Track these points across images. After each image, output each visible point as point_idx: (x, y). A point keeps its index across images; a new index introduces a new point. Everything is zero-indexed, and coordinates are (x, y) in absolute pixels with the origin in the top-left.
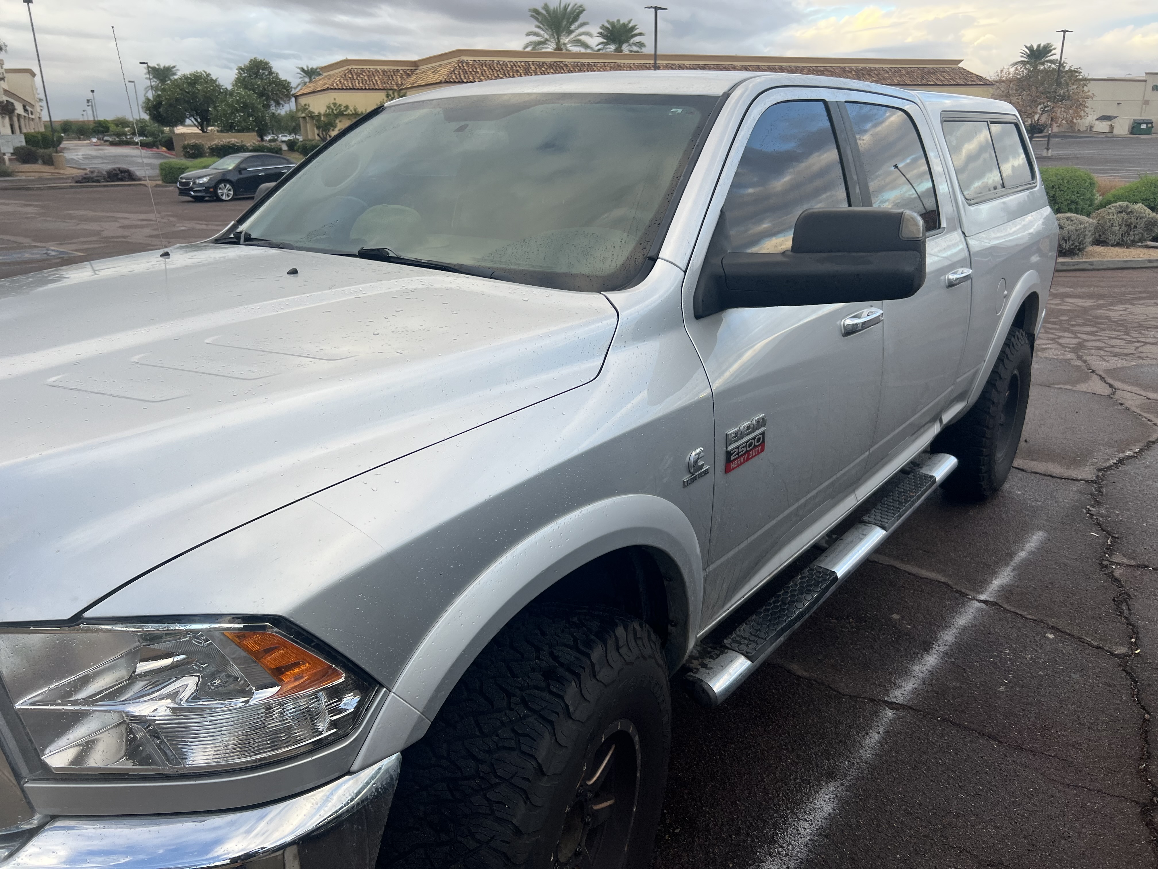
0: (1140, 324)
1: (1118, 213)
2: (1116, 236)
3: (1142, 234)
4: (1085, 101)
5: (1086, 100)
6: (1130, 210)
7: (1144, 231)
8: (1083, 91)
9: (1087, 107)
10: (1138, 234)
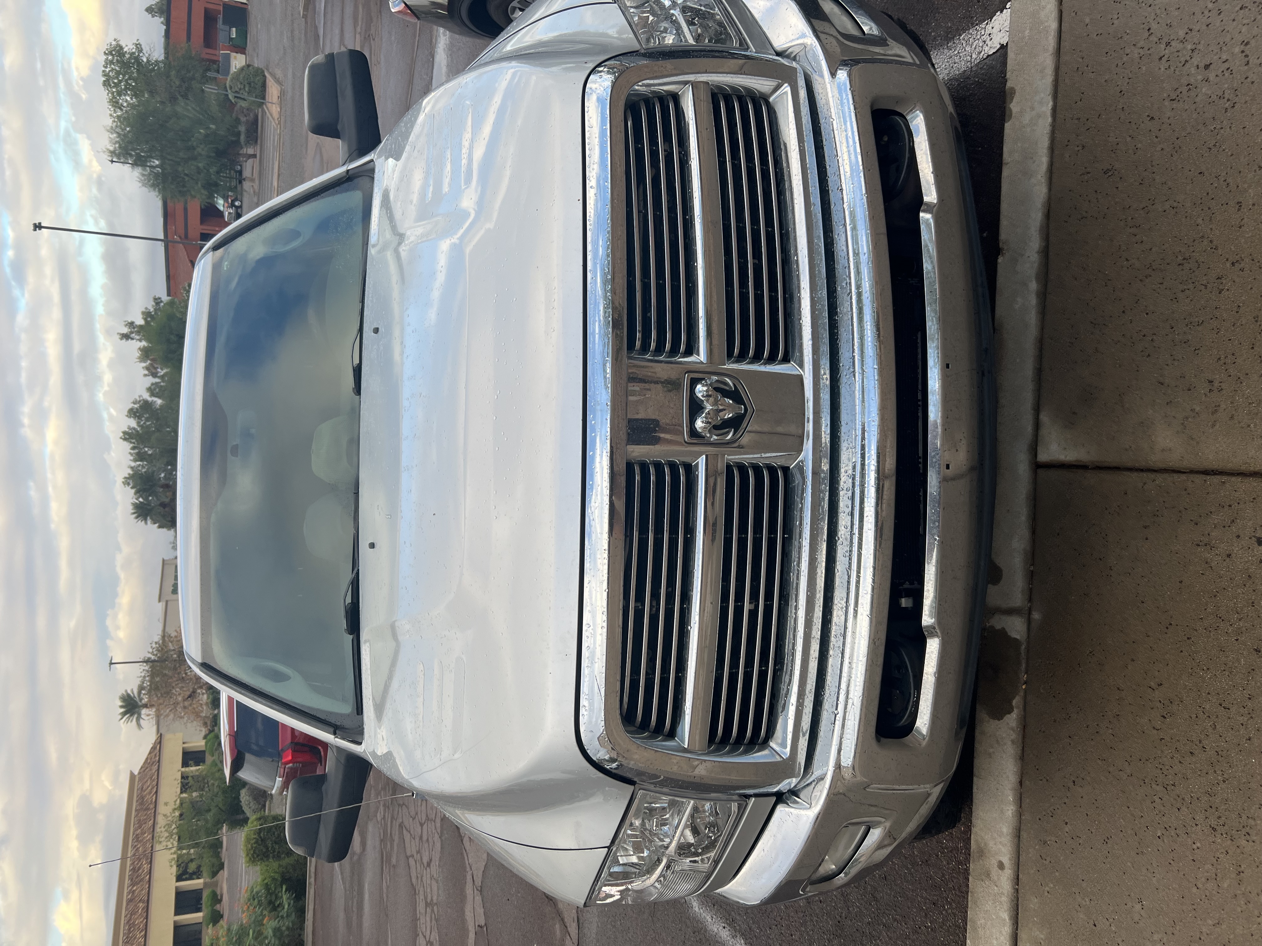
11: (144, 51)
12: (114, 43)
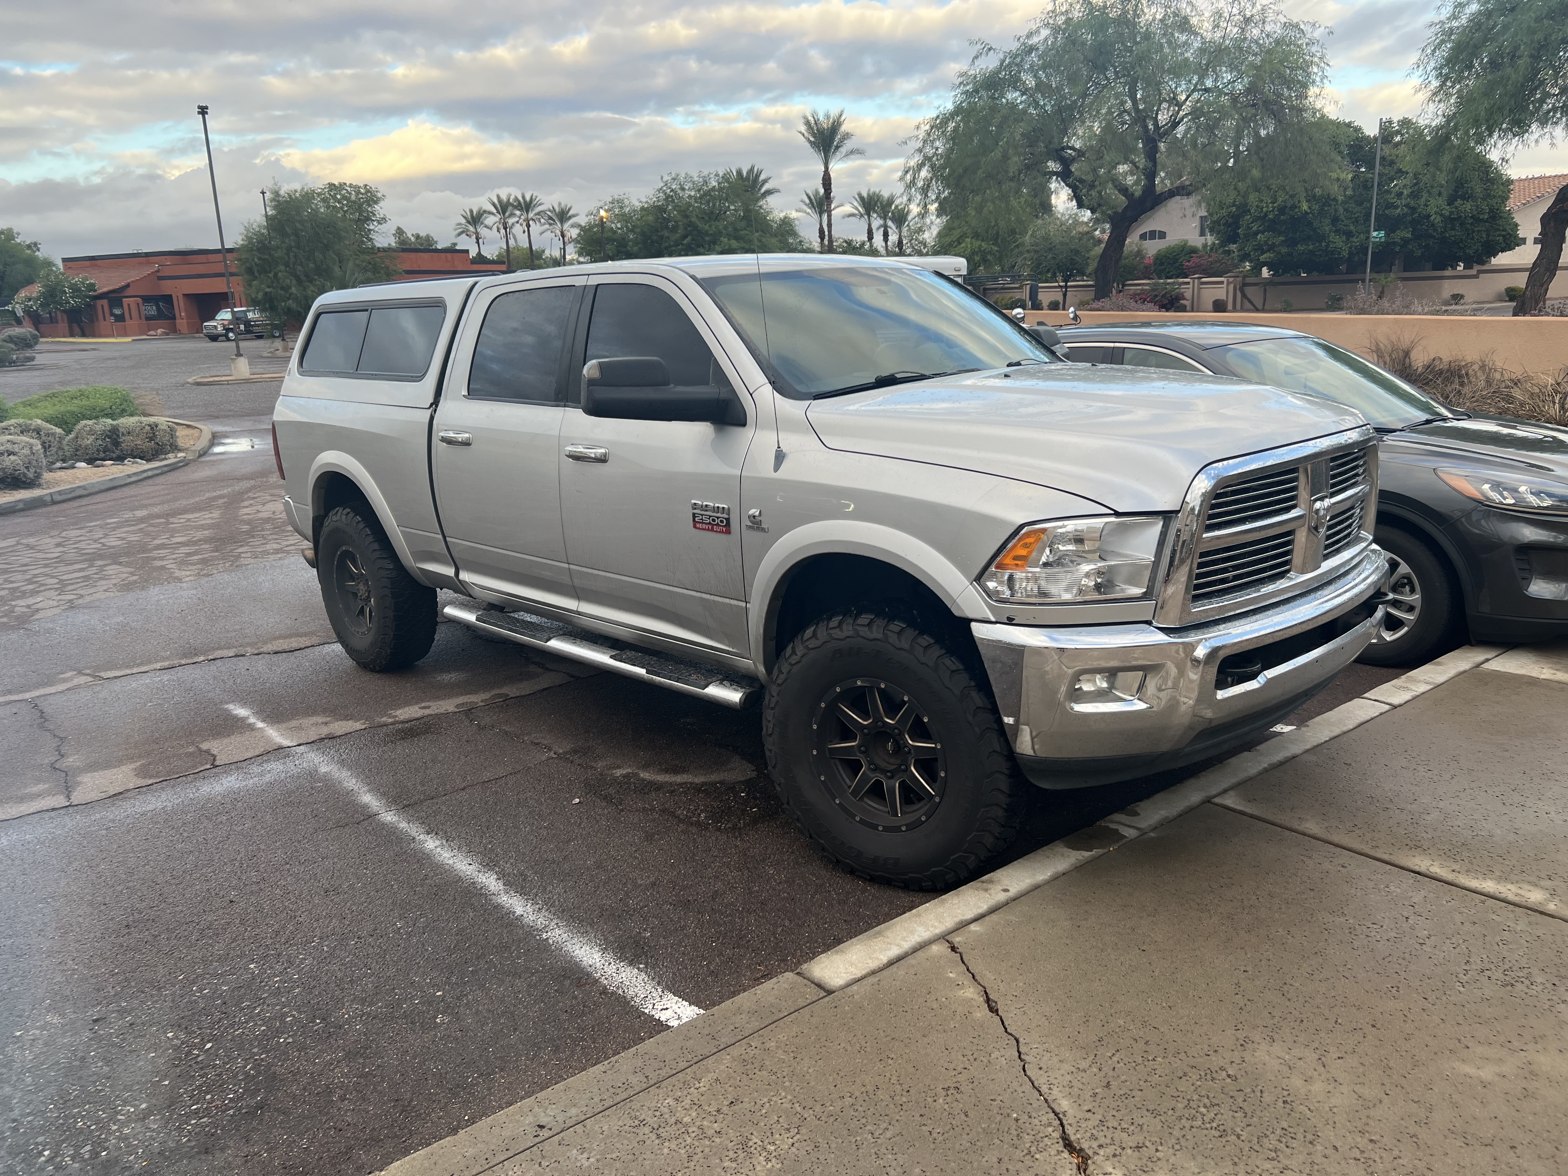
11: (380, 226)
12: (379, 195)
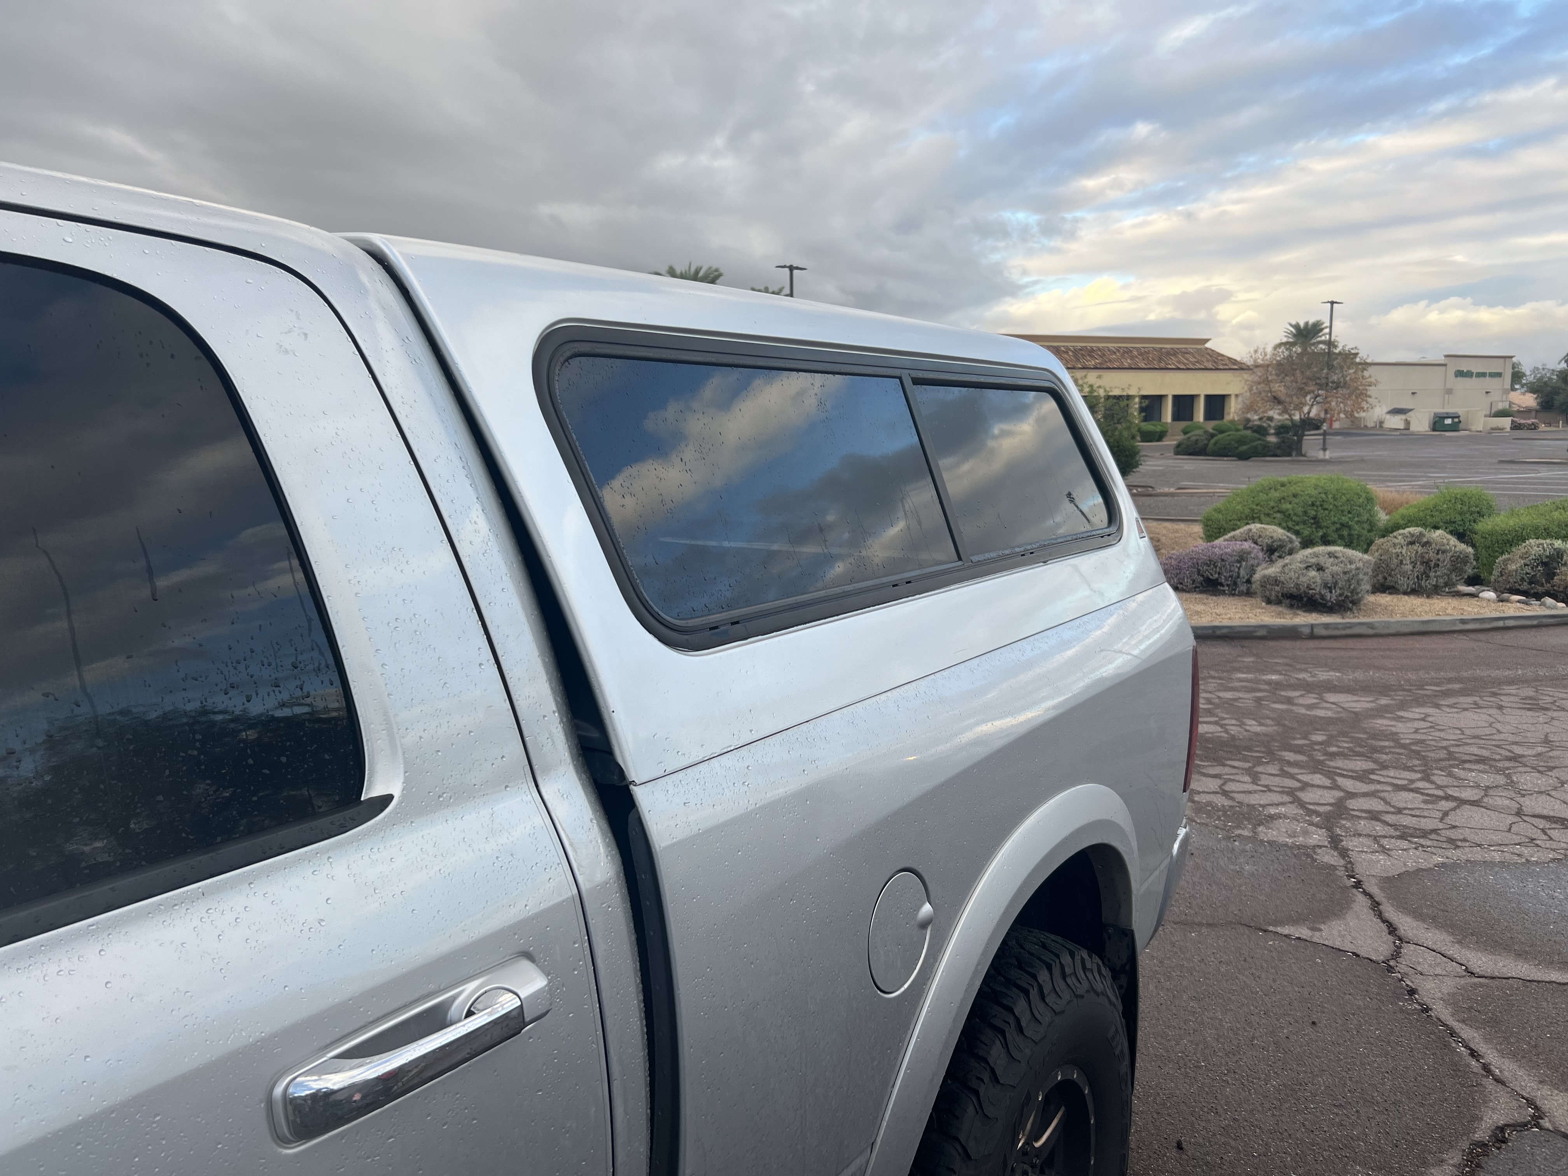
0: (1450, 753)
1: (1408, 545)
2: (1408, 578)
3: (1448, 576)
4: (1366, 390)
5: (1367, 388)
6: (1425, 540)
7: (1452, 571)
8: (1363, 377)
9: (1370, 397)
10: (1442, 576)
